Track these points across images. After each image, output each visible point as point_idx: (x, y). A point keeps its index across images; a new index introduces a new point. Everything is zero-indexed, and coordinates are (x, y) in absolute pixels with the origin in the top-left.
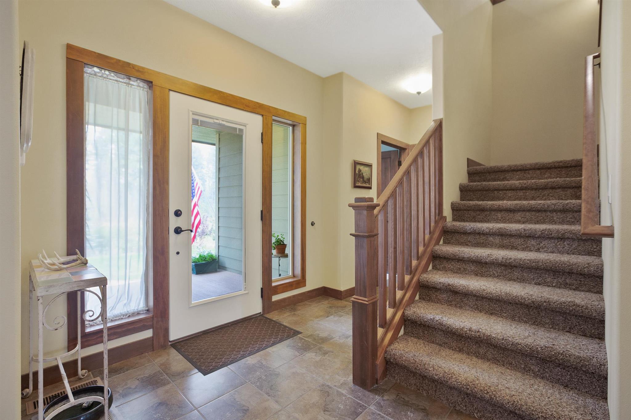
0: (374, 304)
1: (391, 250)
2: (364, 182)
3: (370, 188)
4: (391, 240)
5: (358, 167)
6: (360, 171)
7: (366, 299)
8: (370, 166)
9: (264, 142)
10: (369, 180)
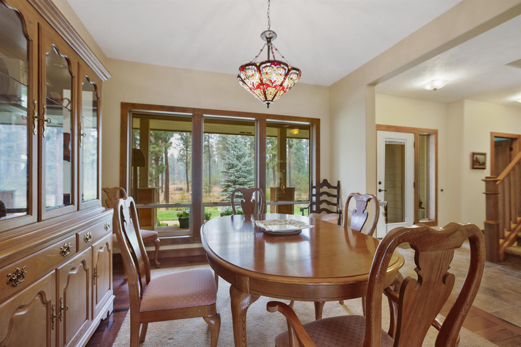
0: (498, 225)
1: (507, 204)
2: (480, 165)
3: (484, 169)
4: (507, 197)
5: (475, 156)
6: (477, 158)
7: (493, 222)
8: (484, 154)
9: (416, 146)
10: (484, 164)
